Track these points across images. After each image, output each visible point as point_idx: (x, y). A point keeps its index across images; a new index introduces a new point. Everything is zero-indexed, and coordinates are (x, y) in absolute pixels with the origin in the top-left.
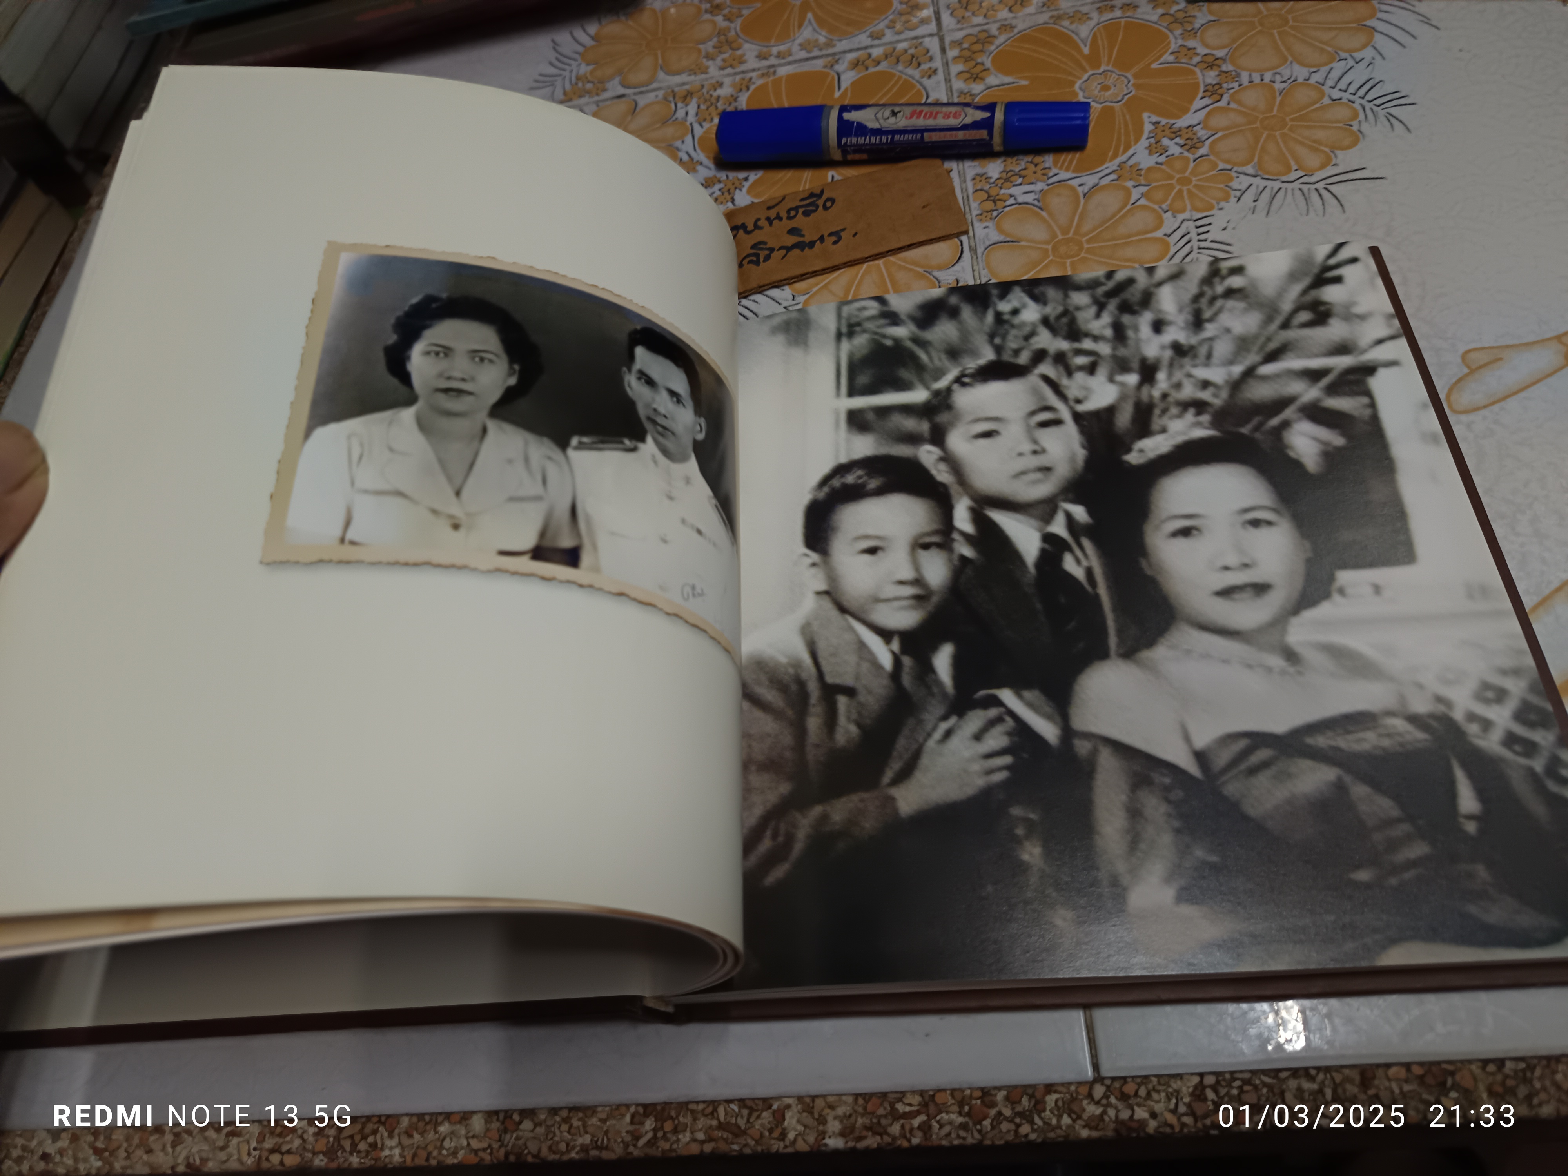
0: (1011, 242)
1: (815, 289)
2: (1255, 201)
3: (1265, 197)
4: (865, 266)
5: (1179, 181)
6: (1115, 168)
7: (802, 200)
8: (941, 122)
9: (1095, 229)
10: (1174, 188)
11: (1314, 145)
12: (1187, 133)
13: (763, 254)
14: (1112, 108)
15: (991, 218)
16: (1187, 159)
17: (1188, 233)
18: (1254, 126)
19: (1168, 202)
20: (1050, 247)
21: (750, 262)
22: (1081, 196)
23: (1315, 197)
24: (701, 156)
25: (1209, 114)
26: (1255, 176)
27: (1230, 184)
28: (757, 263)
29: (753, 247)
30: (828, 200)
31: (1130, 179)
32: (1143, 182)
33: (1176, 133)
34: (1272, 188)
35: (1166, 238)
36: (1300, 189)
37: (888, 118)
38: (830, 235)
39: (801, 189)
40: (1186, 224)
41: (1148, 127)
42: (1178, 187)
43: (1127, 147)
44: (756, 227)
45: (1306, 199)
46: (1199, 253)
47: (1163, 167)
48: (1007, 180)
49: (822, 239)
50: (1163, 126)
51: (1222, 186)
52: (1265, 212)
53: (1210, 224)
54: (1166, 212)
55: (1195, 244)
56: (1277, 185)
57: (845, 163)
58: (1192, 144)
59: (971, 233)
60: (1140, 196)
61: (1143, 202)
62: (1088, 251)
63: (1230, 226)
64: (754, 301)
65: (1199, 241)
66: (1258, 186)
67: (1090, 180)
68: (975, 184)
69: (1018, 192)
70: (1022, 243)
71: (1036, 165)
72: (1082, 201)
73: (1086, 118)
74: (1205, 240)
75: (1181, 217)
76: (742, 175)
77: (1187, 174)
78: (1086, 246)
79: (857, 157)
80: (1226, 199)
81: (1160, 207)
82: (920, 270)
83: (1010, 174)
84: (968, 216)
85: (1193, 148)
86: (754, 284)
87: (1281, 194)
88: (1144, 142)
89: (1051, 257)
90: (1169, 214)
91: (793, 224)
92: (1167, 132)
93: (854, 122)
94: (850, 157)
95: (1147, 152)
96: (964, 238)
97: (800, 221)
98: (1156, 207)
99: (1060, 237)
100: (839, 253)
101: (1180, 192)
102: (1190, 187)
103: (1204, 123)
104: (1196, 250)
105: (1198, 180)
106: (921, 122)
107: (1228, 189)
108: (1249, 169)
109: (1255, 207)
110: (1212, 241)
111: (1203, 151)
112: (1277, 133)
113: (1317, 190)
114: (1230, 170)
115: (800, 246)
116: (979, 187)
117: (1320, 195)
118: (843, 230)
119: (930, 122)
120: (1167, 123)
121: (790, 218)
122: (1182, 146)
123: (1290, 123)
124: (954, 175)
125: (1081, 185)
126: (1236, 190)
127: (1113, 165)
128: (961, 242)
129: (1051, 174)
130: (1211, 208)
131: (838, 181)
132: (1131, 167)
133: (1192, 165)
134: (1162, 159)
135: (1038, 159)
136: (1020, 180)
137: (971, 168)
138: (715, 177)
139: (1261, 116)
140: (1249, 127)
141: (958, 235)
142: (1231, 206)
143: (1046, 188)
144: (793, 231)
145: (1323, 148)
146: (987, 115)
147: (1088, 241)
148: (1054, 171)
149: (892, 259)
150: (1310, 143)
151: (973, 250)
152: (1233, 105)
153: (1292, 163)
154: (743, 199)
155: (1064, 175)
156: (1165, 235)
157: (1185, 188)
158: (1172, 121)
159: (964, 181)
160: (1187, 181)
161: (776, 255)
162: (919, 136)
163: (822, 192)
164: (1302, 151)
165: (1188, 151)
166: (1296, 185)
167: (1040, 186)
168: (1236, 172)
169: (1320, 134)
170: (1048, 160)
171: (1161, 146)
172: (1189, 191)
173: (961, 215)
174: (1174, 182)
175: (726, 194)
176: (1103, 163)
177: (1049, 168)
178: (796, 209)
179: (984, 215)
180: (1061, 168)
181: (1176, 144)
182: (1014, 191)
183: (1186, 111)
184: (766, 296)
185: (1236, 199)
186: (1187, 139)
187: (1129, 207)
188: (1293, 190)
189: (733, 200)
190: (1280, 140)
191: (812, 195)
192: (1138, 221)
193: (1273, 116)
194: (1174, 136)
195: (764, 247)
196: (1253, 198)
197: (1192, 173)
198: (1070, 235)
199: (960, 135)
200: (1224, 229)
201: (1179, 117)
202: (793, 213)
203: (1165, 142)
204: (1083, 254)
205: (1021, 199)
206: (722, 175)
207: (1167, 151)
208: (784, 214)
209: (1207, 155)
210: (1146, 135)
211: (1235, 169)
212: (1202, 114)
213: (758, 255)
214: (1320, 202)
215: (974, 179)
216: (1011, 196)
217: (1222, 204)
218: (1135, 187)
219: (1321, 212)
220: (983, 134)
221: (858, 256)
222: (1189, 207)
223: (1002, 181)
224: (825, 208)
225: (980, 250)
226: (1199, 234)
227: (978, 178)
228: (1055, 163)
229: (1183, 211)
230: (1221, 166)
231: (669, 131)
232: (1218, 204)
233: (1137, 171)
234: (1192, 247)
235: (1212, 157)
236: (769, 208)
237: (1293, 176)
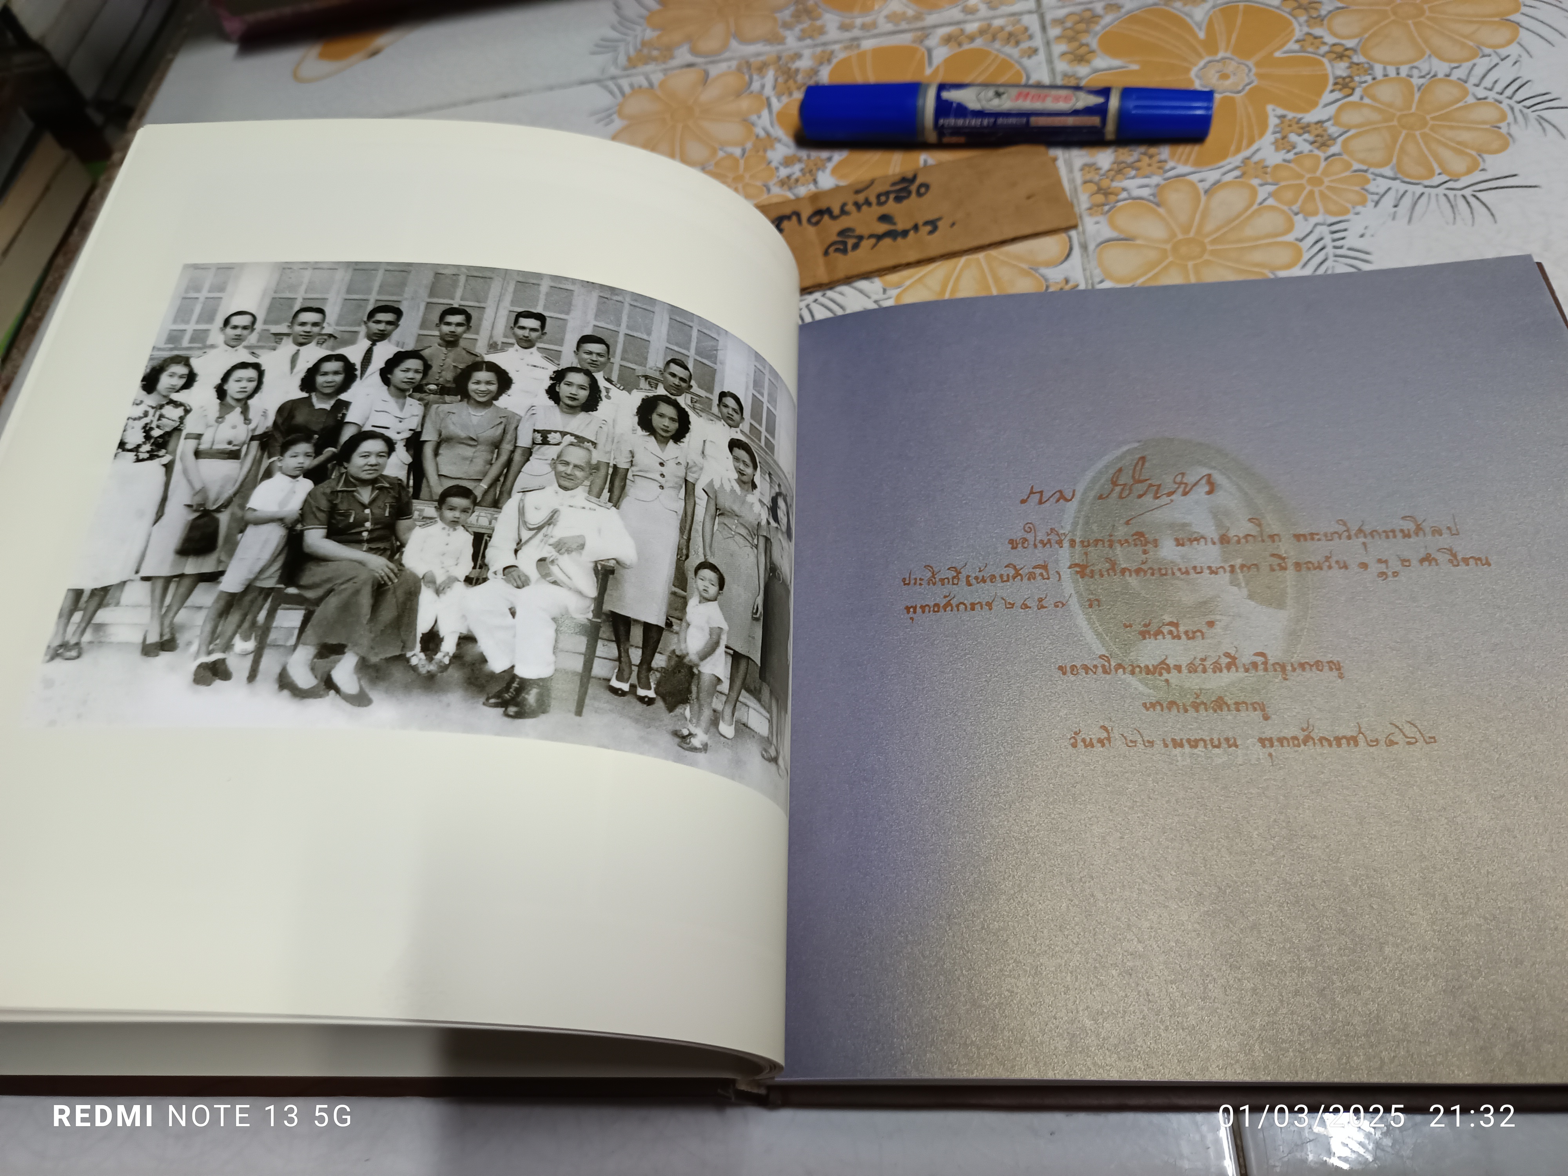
0: (1126, 239)
1: (908, 283)
2: (1396, 206)
3: (1407, 202)
4: (963, 260)
5: (1311, 181)
6: (1238, 163)
7: (894, 184)
8: (1050, 104)
9: (1218, 229)
10: (1304, 188)
11: (1458, 147)
12: (1316, 129)
13: (851, 242)
14: (1232, 100)
15: (1102, 214)
16: (1318, 157)
17: (1321, 239)
18: (1391, 124)
19: (1299, 203)
20: (1168, 247)
21: (837, 250)
22: (1202, 192)
23: (1462, 204)
24: (779, 132)
25: (1340, 109)
26: (1394, 179)
27: (1367, 187)
28: (844, 251)
29: (841, 233)
30: (921, 185)
31: (1256, 177)
32: (1270, 180)
33: (1305, 129)
34: (1414, 193)
35: (1298, 243)
36: (1445, 195)
37: (991, 100)
38: (926, 223)
39: (890, 172)
40: (1319, 229)
41: (1273, 121)
42: (1308, 188)
43: (1251, 142)
44: (843, 212)
45: (1452, 206)
46: (1335, 261)
47: (1291, 165)
48: (1119, 171)
49: (916, 228)
50: (1290, 120)
51: (1357, 188)
52: (1407, 219)
53: (1345, 230)
54: (1296, 214)
55: (1330, 250)
56: (1419, 189)
57: (940, 146)
58: (1323, 141)
59: (1080, 228)
60: (1266, 196)
61: (1271, 202)
62: (1213, 252)
63: (1368, 233)
64: (841, 294)
65: (1335, 247)
66: (1397, 191)
67: (1212, 176)
68: (1083, 175)
69: (1134, 185)
70: (1138, 242)
71: (1151, 157)
72: (1203, 198)
73: (1209, 108)
74: (1341, 247)
75: (1313, 220)
76: (824, 154)
77: (1318, 173)
78: (1210, 247)
79: (954, 140)
80: (1363, 203)
81: (1290, 209)
82: (1024, 266)
83: (1123, 165)
84: (1076, 209)
85: (1324, 145)
86: (841, 274)
87: (1424, 199)
88: (1269, 137)
89: (1170, 259)
90: (1300, 216)
91: (883, 210)
92: (1295, 127)
93: (951, 103)
94: (946, 140)
95: (1273, 147)
96: (1073, 233)
97: (891, 207)
98: (1285, 208)
99: (1180, 236)
100: (935, 243)
101: (1311, 193)
102: (1322, 188)
103: (1335, 119)
104: (1331, 258)
105: (1332, 181)
106: (1027, 105)
107: (1363, 192)
108: (1387, 171)
109: (1395, 212)
110: (1349, 249)
111: (1335, 149)
112: (1417, 133)
113: (1464, 197)
114: (1366, 171)
115: (892, 234)
116: (1088, 177)
117: (1468, 203)
118: (939, 219)
119: (1038, 105)
120: (1294, 118)
121: (880, 204)
122: (1312, 143)
123: (1431, 123)
124: (1061, 164)
125: (1201, 181)
126: (1373, 194)
127: (1236, 160)
128: (1070, 238)
129: (1168, 167)
130: (1346, 212)
131: (932, 166)
132: (1256, 163)
133: (1323, 164)
134: (1291, 156)
135: (1153, 150)
136: (1133, 173)
137: (1078, 157)
138: (794, 155)
139: (1399, 114)
140: (1386, 124)
141: (1067, 229)
142: (1368, 210)
143: (1163, 182)
144: (885, 218)
145: (1468, 151)
146: (1100, 100)
147: (1214, 242)
148: (1171, 164)
149: (994, 253)
150: (1453, 144)
151: (1084, 247)
152: (1367, 101)
153: (1435, 166)
154: (826, 181)
155: (1182, 169)
156: (1297, 240)
157: (1316, 190)
158: (1299, 116)
159: (1071, 170)
160: (1317, 181)
161: (866, 244)
162: (1024, 120)
163: (915, 177)
164: (1446, 154)
165: (1318, 148)
166: (1441, 190)
167: (1156, 180)
168: (1373, 173)
169: (1465, 136)
170: (1164, 152)
171: (1289, 142)
172: (1322, 194)
173: (1069, 206)
174: (1304, 181)
175: (808, 175)
176: (1224, 157)
177: (1165, 161)
178: (887, 194)
179: (1094, 208)
180: (1179, 160)
181: (1305, 140)
182: (1127, 183)
183: (1314, 104)
184: (856, 288)
185: (1373, 204)
186: (1317, 136)
187: (1255, 207)
188: (1437, 195)
189: (815, 181)
190: (1420, 141)
191: (904, 180)
192: (1267, 223)
193: (1412, 114)
194: (1301, 131)
195: (850, 234)
196: (1392, 203)
197: (1325, 173)
198: (1192, 234)
199: (1070, 121)
200: (1362, 236)
201: (1306, 111)
202: (883, 199)
203: (1293, 137)
204: (1206, 257)
205: (1137, 193)
206: (803, 154)
207: (1294, 148)
208: (873, 199)
209: (1339, 154)
210: (1271, 129)
211: (1371, 170)
212: (1332, 109)
213: (845, 244)
214: (1468, 210)
215: (1082, 169)
216: (1124, 189)
217: (1359, 208)
218: (1261, 185)
219: (1470, 222)
220: (1095, 120)
221: (956, 247)
222: (1321, 210)
223: (1112, 173)
224: (919, 194)
225: (1091, 247)
226: (1334, 240)
227: (1087, 169)
228: (1172, 156)
229: (1315, 213)
230: (1356, 166)
231: (745, 104)
232: (1354, 208)
233: (1262, 168)
234: (1327, 254)
235: (1345, 157)
236: (857, 192)
237: (1437, 180)
